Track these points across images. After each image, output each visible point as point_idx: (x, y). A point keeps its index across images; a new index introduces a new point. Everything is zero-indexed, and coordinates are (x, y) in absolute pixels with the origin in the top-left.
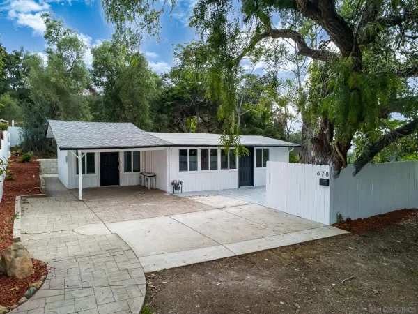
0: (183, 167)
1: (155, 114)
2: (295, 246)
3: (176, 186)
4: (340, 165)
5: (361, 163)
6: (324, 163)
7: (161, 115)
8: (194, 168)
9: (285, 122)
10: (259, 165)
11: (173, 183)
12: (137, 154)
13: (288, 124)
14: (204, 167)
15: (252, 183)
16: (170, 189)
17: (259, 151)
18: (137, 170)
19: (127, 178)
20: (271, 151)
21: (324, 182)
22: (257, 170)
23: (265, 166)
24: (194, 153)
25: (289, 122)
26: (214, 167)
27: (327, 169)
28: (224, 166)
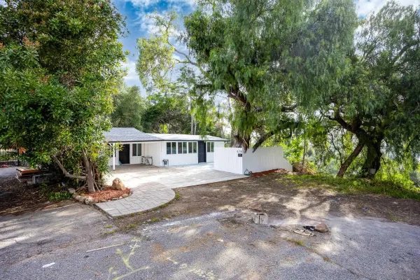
0: (168, 152)
1: (144, 122)
2: (228, 181)
3: (165, 162)
4: (246, 148)
5: (256, 146)
6: (240, 147)
7: (147, 123)
8: (174, 152)
9: (222, 128)
10: (209, 151)
11: (163, 161)
12: (140, 145)
13: (224, 129)
14: (180, 152)
15: (205, 161)
16: (162, 164)
17: (209, 143)
18: (140, 155)
19: (134, 160)
20: (215, 143)
21: (240, 155)
22: (208, 154)
23: (213, 151)
24: (174, 144)
25: (224, 128)
26: (185, 152)
27: (241, 149)
28: (190, 152)
